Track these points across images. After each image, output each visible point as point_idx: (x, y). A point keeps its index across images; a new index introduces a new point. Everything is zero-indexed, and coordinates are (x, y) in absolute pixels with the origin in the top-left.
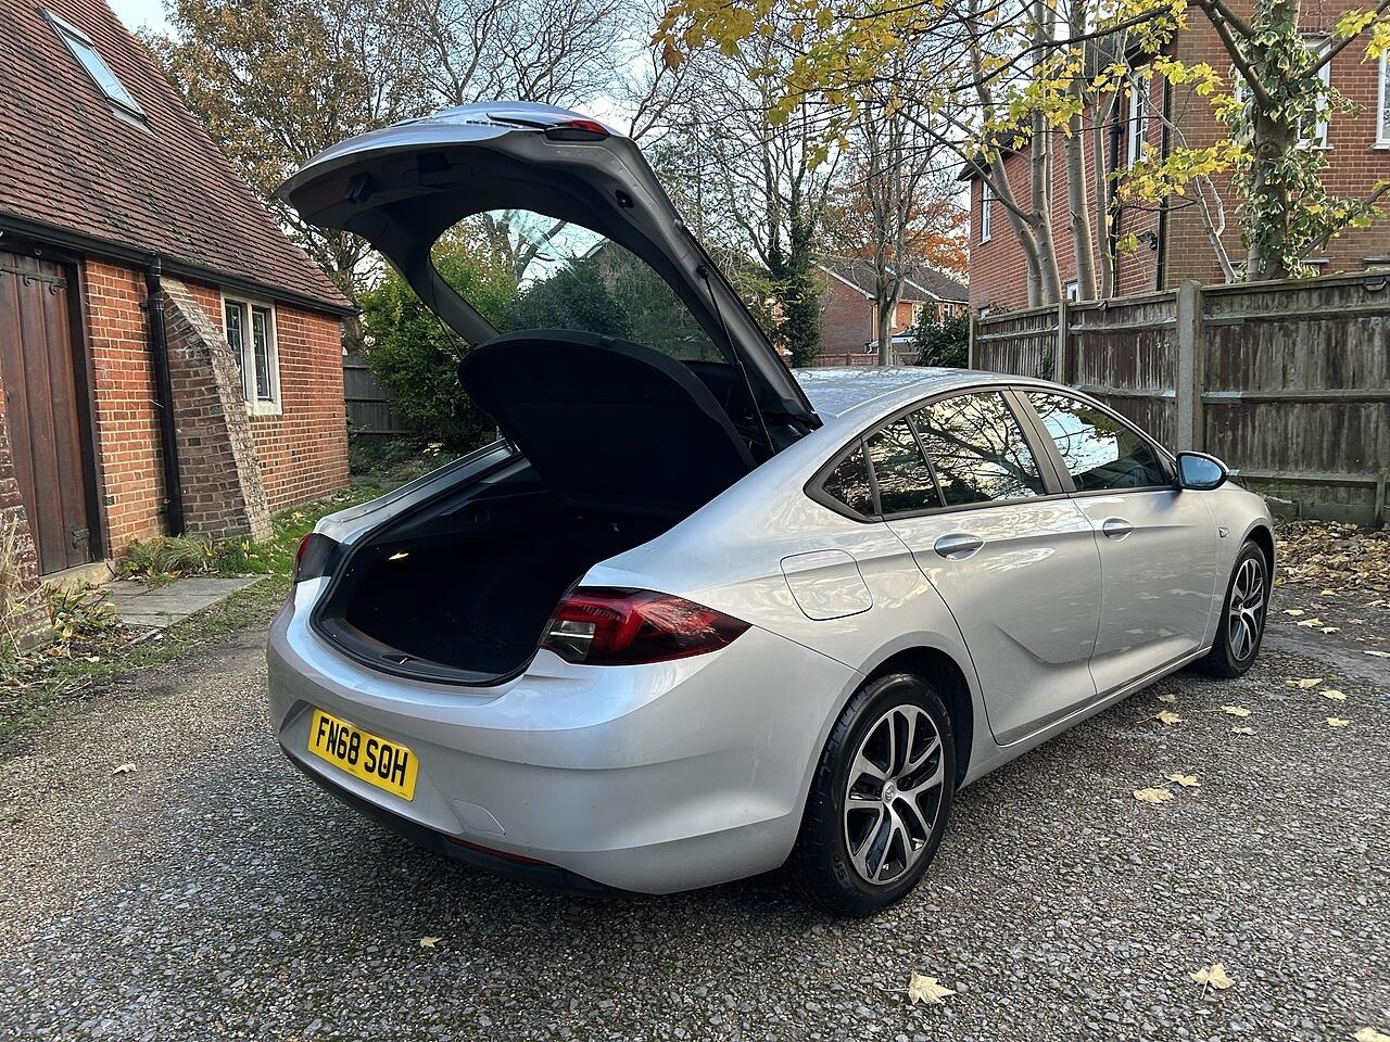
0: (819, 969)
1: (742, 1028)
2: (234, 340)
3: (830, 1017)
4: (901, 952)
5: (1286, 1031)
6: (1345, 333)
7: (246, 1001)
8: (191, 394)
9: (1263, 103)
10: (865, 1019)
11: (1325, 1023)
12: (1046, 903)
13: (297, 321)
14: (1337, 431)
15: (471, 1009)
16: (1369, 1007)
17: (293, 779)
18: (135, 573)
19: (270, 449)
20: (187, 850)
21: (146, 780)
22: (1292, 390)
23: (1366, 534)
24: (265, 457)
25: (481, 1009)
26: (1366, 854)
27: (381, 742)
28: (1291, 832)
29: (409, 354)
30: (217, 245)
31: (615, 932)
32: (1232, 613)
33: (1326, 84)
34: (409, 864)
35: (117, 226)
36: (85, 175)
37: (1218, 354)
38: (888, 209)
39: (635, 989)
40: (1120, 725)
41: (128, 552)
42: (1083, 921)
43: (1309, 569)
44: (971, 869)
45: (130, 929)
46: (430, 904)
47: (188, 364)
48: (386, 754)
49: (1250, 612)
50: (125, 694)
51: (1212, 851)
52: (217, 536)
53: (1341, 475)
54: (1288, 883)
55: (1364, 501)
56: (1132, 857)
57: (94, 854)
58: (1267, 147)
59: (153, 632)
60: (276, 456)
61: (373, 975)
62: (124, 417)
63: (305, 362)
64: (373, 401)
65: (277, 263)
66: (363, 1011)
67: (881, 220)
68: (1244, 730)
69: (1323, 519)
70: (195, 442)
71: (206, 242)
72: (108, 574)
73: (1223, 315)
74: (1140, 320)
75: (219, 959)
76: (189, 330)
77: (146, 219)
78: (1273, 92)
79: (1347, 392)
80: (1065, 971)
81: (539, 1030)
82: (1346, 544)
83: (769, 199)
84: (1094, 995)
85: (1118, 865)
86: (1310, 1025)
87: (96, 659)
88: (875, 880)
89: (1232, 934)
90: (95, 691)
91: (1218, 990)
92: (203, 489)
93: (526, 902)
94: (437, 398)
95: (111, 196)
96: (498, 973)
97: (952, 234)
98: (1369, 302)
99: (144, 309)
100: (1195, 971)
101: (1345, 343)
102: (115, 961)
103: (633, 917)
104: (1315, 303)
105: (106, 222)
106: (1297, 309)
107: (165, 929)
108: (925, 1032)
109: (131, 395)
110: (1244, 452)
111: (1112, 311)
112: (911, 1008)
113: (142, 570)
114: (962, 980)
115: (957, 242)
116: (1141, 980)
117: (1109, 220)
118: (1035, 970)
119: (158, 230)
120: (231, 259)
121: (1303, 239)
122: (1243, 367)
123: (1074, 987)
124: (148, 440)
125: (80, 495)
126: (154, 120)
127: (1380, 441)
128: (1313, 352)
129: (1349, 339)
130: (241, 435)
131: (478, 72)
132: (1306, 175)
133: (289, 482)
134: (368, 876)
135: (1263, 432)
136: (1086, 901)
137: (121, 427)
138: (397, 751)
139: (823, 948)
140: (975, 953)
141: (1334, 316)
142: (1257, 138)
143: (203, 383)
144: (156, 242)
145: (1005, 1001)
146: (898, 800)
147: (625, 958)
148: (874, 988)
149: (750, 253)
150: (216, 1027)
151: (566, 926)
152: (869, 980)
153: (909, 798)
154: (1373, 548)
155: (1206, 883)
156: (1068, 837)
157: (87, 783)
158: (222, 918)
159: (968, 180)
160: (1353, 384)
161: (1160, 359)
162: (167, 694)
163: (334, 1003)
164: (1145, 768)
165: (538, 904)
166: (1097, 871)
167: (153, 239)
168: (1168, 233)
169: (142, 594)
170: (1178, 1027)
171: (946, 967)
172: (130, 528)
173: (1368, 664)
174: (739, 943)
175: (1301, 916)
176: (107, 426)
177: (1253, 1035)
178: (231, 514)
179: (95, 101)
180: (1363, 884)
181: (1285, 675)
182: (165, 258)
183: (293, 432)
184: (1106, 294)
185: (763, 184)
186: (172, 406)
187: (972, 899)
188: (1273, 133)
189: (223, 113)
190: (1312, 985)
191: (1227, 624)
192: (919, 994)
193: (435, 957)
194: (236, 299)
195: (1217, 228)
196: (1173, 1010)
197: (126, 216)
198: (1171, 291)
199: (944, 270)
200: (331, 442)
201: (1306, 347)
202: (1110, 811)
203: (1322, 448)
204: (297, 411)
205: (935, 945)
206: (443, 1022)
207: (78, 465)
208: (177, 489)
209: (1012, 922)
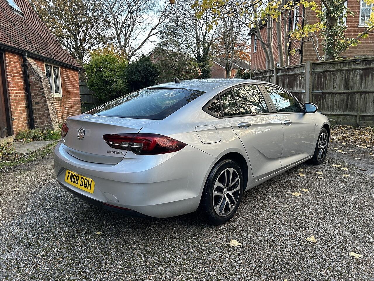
0: (206, 239)
1: (184, 254)
2: (48, 76)
3: (208, 251)
4: (228, 234)
5: (331, 253)
6: (350, 75)
7: (47, 249)
8: (36, 90)
9: (329, 12)
10: (218, 251)
11: (341, 251)
12: (267, 221)
13: (66, 71)
14: (347, 101)
15: (110, 250)
16: (353, 247)
17: (63, 192)
18: (21, 139)
19: (59, 106)
20: (33, 210)
21: (22, 193)
22: (335, 90)
23: (354, 128)
24: (57, 109)
25: (113, 250)
26: (353, 208)
27: (84, 178)
28: (333, 203)
29: (98, 81)
30: (43, 49)
31: (150, 230)
32: (318, 147)
33: (346, 7)
34: (94, 213)
35: (14, 43)
36: (5, 28)
37: (316, 80)
38: (229, 44)
39: (155, 244)
40: (288, 177)
41: (19, 134)
42: (277, 226)
43: (339, 138)
44: (248, 213)
45: (15, 231)
46: (99, 224)
47: (35, 82)
48: (86, 181)
49: (323, 147)
50: (17, 170)
51: (312, 208)
52: (44, 129)
53: (348, 113)
54: (332, 216)
55: (354, 120)
56: (290, 210)
57: (6, 212)
58: (330, 24)
59: (25, 155)
60: (61, 108)
61: (83, 242)
62: (17, 96)
63: (68, 83)
64: (88, 95)
65: (60, 55)
66: (80, 251)
67: (227, 47)
68: (321, 178)
69: (343, 125)
70: (37, 103)
71: (40, 48)
72: (13, 140)
73: (317, 70)
74: (296, 72)
75: (40, 238)
76: (35, 72)
77: (23, 41)
78: (332, 9)
79: (350, 91)
80: (272, 238)
81: (129, 255)
82: (349, 131)
83: (197, 40)
84: (279, 244)
85: (287, 212)
86: (337, 251)
87: (9, 161)
88: (221, 215)
89: (317, 229)
90: (9, 170)
91: (313, 243)
92: (40, 117)
93: (126, 223)
94: (106, 94)
95: (13, 35)
96: (118, 241)
97: (246, 51)
98: (356, 66)
99: (22, 66)
100: (307, 238)
101: (350, 77)
102: (11, 239)
103: (156, 226)
104: (342, 67)
105: (11, 41)
106: (337, 68)
107: (25, 231)
108: (234, 254)
109: (19, 90)
110: (323, 107)
111: (288, 69)
112: (230, 248)
113: (23, 139)
114: (244, 241)
115: (248, 53)
116: (292, 240)
117: (288, 45)
118: (264, 238)
119: (26, 44)
120: (47, 53)
121: (339, 49)
122: (323, 84)
123: (274, 242)
124: (24, 103)
125: (5, 118)
126: (25, 14)
127: (358, 103)
128: (341, 80)
129: (351, 76)
130: (50, 102)
131: (117, 4)
132: (340, 32)
133: (64, 116)
134: (83, 217)
135: (328, 102)
136: (278, 221)
137: (16, 99)
138: (89, 180)
139: (207, 233)
140: (248, 234)
141: (347, 70)
142: (327, 22)
143: (39, 87)
144: (25, 47)
145: (256, 246)
146: (228, 194)
147: (153, 237)
148: (220, 243)
149: (192, 55)
150: (38, 256)
151: (137, 229)
152: (219, 241)
153: (231, 193)
154: (356, 132)
155: (310, 216)
156: (274, 205)
157: (5, 193)
158: (41, 228)
159: (250, 35)
160: (352, 88)
161: (301, 82)
162: (28, 170)
163: (72, 249)
164: (295, 187)
165: (130, 223)
166: (281, 213)
167: (24, 46)
168: (304, 49)
169: (23, 145)
170: (302, 252)
171: (240, 238)
172: (19, 127)
173: (354, 161)
174: (184, 232)
175: (335, 224)
176: (12, 98)
177: (322, 254)
178: (48, 123)
179: (8, 8)
180: (352, 216)
181: (332, 164)
182: (28, 52)
183: (65, 102)
184: (287, 65)
185: (195, 36)
186: (30, 93)
187: (248, 221)
188: (331, 20)
189: (46, 15)
190: (338, 241)
191: (317, 150)
192: (233, 245)
193: (100, 237)
194: (48, 64)
195: (317, 46)
196: (300, 248)
197: (17, 40)
198: (304, 64)
199: (244, 61)
200: (76, 105)
201: (339, 79)
202: (285, 198)
203: (343, 106)
204: (66, 96)
205: (237, 232)
206: (102, 253)
207: (4, 109)
208: (32, 116)
209: (258, 226)
